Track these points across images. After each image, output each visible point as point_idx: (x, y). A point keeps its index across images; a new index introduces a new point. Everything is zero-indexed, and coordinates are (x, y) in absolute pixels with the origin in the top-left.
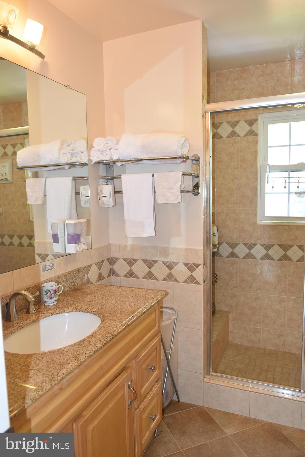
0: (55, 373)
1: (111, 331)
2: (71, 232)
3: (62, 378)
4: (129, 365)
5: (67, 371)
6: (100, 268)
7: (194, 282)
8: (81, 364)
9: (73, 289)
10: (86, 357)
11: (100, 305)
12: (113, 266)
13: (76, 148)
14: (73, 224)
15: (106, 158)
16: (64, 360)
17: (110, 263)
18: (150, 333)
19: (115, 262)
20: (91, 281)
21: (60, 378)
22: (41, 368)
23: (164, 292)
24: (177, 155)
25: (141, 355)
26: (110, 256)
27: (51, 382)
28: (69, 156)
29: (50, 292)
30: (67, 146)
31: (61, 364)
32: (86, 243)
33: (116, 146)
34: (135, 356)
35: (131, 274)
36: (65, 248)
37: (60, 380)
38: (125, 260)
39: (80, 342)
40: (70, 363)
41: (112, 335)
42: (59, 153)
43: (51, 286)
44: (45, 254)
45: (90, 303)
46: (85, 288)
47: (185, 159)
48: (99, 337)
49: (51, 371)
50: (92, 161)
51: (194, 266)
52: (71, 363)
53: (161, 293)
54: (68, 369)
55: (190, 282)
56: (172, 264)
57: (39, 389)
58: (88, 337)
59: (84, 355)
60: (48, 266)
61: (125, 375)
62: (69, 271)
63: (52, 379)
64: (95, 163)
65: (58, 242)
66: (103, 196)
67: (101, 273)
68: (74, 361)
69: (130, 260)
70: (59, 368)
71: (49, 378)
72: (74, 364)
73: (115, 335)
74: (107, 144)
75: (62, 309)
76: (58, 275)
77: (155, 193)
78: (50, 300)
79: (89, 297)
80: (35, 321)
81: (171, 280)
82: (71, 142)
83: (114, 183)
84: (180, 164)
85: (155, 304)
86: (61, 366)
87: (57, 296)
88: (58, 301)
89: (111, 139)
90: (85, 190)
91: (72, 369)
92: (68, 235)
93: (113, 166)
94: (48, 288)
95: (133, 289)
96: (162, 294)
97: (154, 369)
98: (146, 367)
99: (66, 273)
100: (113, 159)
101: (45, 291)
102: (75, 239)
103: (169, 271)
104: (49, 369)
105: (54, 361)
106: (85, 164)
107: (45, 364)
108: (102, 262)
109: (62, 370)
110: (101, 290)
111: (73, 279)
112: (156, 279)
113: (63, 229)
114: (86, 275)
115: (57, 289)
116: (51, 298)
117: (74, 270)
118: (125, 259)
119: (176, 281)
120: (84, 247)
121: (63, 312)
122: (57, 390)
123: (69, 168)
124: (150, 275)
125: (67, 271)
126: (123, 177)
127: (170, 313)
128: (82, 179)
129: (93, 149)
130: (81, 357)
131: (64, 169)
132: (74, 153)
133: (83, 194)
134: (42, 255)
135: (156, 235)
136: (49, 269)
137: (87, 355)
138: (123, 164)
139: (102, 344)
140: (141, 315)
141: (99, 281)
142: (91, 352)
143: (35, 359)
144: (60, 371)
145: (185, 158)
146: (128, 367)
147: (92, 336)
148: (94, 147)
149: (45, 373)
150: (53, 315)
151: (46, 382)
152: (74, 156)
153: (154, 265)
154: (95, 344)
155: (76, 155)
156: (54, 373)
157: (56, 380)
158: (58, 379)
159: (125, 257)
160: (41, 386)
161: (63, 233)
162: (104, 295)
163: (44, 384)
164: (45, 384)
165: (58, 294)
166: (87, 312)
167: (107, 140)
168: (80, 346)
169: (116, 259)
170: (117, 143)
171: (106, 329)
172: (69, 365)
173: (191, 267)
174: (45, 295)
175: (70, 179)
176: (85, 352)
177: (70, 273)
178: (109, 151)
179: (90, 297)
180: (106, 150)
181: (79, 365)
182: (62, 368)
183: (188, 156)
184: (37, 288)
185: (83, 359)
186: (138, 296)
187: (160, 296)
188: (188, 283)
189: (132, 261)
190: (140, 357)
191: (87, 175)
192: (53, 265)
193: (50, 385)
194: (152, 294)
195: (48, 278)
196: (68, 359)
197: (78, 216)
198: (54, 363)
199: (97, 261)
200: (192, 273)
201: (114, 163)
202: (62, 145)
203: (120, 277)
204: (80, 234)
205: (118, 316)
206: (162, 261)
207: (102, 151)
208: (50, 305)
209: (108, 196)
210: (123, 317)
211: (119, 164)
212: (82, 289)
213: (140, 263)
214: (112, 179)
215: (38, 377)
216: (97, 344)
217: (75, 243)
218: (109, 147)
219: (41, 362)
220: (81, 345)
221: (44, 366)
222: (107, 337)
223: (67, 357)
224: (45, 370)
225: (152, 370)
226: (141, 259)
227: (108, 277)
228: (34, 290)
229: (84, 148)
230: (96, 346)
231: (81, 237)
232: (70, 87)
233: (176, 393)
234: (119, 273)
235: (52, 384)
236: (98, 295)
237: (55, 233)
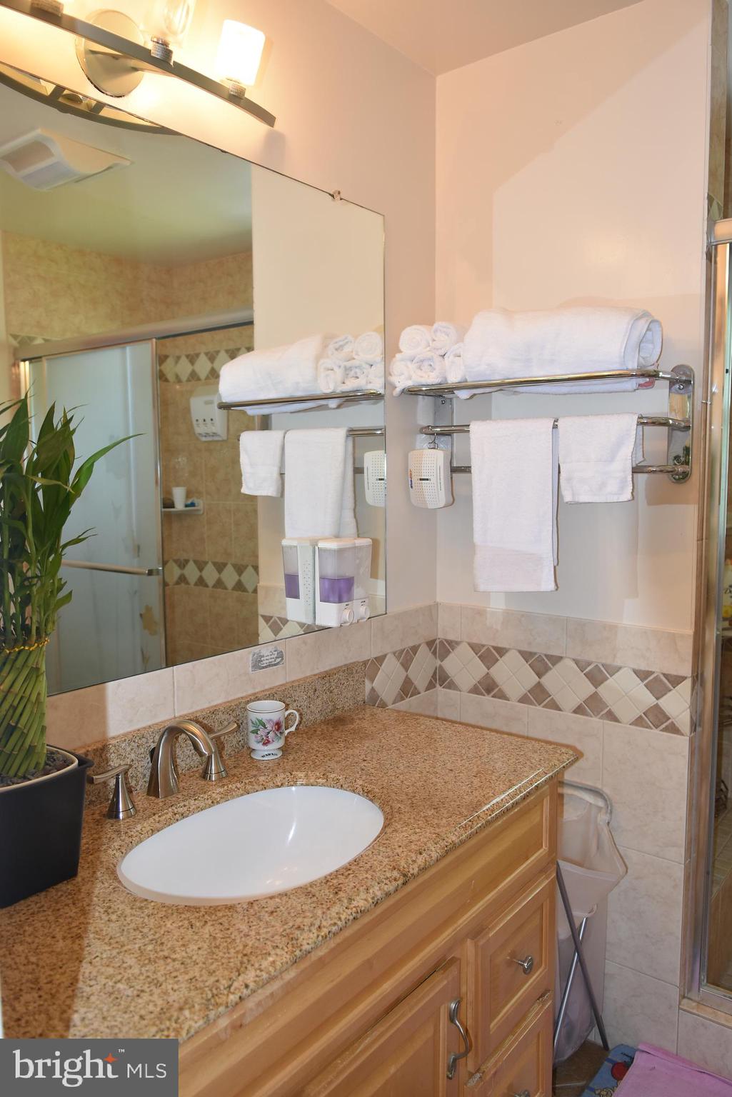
0: (224, 982)
1: (403, 863)
2: (331, 571)
3: (240, 997)
4: (456, 954)
5: (257, 979)
6: (406, 666)
7: (664, 726)
8: (302, 958)
9: (330, 717)
10: (320, 938)
11: (390, 772)
12: (442, 661)
13: (357, 354)
14: (335, 551)
15: (430, 378)
16: (256, 938)
17: (434, 653)
18: (524, 865)
19: (448, 652)
20: (382, 700)
21: (233, 998)
22: (191, 958)
23: (571, 752)
24: (625, 368)
25: (494, 927)
26: (437, 635)
27: (207, 1008)
28: (339, 373)
29: (264, 726)
30: (336, 350)
31: (245, 952)
32: (367, 600)
33: (456, 346)
34: (477, 931)
35: (488, 687)
36: (315, 613)
37: (233, 1004)
38: (475, 647)
39: (312, 885)
40: (269, 954)
41: (405, 875)
42: (316, 368)
43: (269, 710)
44: (279, 618)
45: (365, 763)
46: (360, 719)
47: (648, 380)
48: (365, 876)
49: (214, 972)
50: (396, 387)
51: (666, 681)
52: (273, 952)
53: (561, 755)
54: (261, 971)
55: (651, 725)
56: (602, 669)
57: (168, 1029)
58: (337, 874)
59: (314, 931)
60: (265, 658)
61: (441, 983)
62: (322, 670)
63: (213, 1001)
64: (403, 391)
65: (297, 596)
66: (421, 479)
67: (409, 679)
68: (282, 948)
69: (488, 649)
70: (239, 964)
71: (204, 996)
72: (282, 957)
73: (412, 874)
74: (434, 340)
75: (291, 774)
76: (293, 682)
77: (559, 472)
78: (266, 748)
79: (367, 745)
80: (218, 803)
81: (596, 711)
82: (346, 338)
83: (452, 444)
84: (633, 393)
85: (542, 787)
86: (245, 959)
87: (283, 738)
88: (285, 750)
89: (445, 329)
90: (376, 462)
91: (273, 974)
92: (322, 578)
93: (451, 399)
94: (260, 716)
95: (485, 732)
96: (565, 757)
97: (530, 967)
98: (508, 958)
99: (315, 675)
100: (449, 382)
101: (252, 723)
102: (338, 589)
103: (594, 688)
104: (212, 963)
105: (229, 940)
106: (375, 397)
107: (205, 946)
108: (415, 649)
109: (243, 973)
110: (402, 727)
111: (331, 692)
112: (555, 706)
113: (311, 562)
114: (367, 682)
115: (282, 719)
116: (266, 743)
117: (335, 669)
118: (473, 646)
119: (611, 716)
120: (363, 611)
121: (292, 783)
122: (226, 1028)
123: (339, 407)
124: (538, 695)
125: (317, 672)
126: (475, 428)
127: (591, 804)
128: (370, 432)
129: (398, 356)
130: (305, 935)
131: (325, 407)
132: (351, 367)
133: (370, 471)
134: (273, 619)
135: (557, 590)
136: (269, 666)
137: (324, 931)
138: (475, 395)
139: (371, 901)
140: (497, 817)
141: (404, 699)
142: (335, 924)
143: (186, 922)
144: (239, 975)
145: (649, 376)
146: (453, 961)
147: (346, 871)
148: (400, 352)
149: (197, 978)
150: (265, 788)
151: (193, 1006)
152: (352, 373)
153: (551, 669)
154: (350, 900)
155: (356, 373)
156: (221, 979)
157: (221, 1004)
158: (229, 1000)
159: (475, 641)
160: (178, 1018)
161: (311, 574)
162: (405, 744)
163: (187, 1013)
164: (190, 1013)
165: (287, 732)
166: (354, 791)
167: (436, 331)
168: (310, 901)
169: (450, 642)
170: (460, 339)
171: (390, 853)
172: (266, 959)
173: (659, 684)
174: (253, 732)
175: (342, 433)
176: (317, 923)
177: (326, 676)
178: (437, 359)
179: (368, 747)
180: (432, 357)
181: (296, 962)
182: (246, 968)
183: (659, 369)
184: (234, 714)
185: (308, 944)
186: (496, 756)
187: (557, 762)
188: (647, 728)
189: (494, 651)
190: (488, 933)
191: (380, 423)
192: (281, 655)
193: (203, 1018)
194: (535, 756)
195: (267, 687)
196: (267, 939)
197: (357, 526)
198: (230, 946)
199: (399, 648)
200: (657, 699)
201: (451, 390)
202: (325, 346)
203: (460, 691)
204: (353, 577)
205: (430, 813)
206: (574, 660)
207: (422, 361)
208: (266, 758)
209: (433, 479)
210: (444, 821)
211: (463, 394)
212: (352, 721)
213: (514, 658)
214: (449, 434)
215: (176, 987)
216: (358, 898)
217: (337, 600)
218: (437, 349)
219: (196, 937)
220: (314, 896)
221: (200, 952)
222: (387, 878)
223: (267, 932)
224: (200, 965)
225: (525, 971)
226: (516, 649)
227: (428, 689)
228: (227, 716)
229: (377, 355)
230: (352, 906)
231: (355, 586)
232: (342, 196)
233: (596, 1026)
234: (457, 680)
235: (207, 1016)
236: (391, 742)
237: (291, 571)
